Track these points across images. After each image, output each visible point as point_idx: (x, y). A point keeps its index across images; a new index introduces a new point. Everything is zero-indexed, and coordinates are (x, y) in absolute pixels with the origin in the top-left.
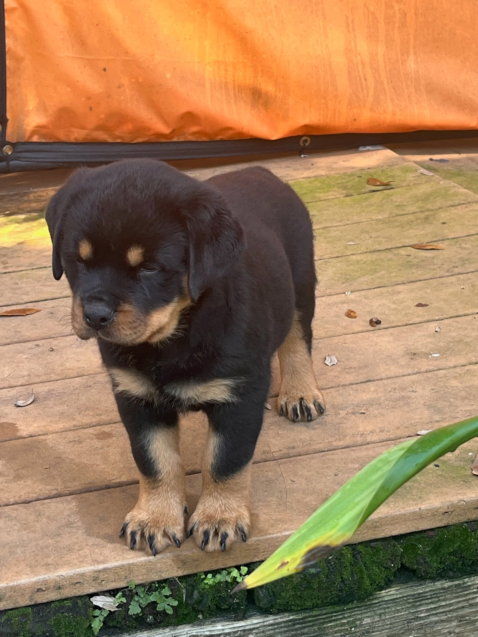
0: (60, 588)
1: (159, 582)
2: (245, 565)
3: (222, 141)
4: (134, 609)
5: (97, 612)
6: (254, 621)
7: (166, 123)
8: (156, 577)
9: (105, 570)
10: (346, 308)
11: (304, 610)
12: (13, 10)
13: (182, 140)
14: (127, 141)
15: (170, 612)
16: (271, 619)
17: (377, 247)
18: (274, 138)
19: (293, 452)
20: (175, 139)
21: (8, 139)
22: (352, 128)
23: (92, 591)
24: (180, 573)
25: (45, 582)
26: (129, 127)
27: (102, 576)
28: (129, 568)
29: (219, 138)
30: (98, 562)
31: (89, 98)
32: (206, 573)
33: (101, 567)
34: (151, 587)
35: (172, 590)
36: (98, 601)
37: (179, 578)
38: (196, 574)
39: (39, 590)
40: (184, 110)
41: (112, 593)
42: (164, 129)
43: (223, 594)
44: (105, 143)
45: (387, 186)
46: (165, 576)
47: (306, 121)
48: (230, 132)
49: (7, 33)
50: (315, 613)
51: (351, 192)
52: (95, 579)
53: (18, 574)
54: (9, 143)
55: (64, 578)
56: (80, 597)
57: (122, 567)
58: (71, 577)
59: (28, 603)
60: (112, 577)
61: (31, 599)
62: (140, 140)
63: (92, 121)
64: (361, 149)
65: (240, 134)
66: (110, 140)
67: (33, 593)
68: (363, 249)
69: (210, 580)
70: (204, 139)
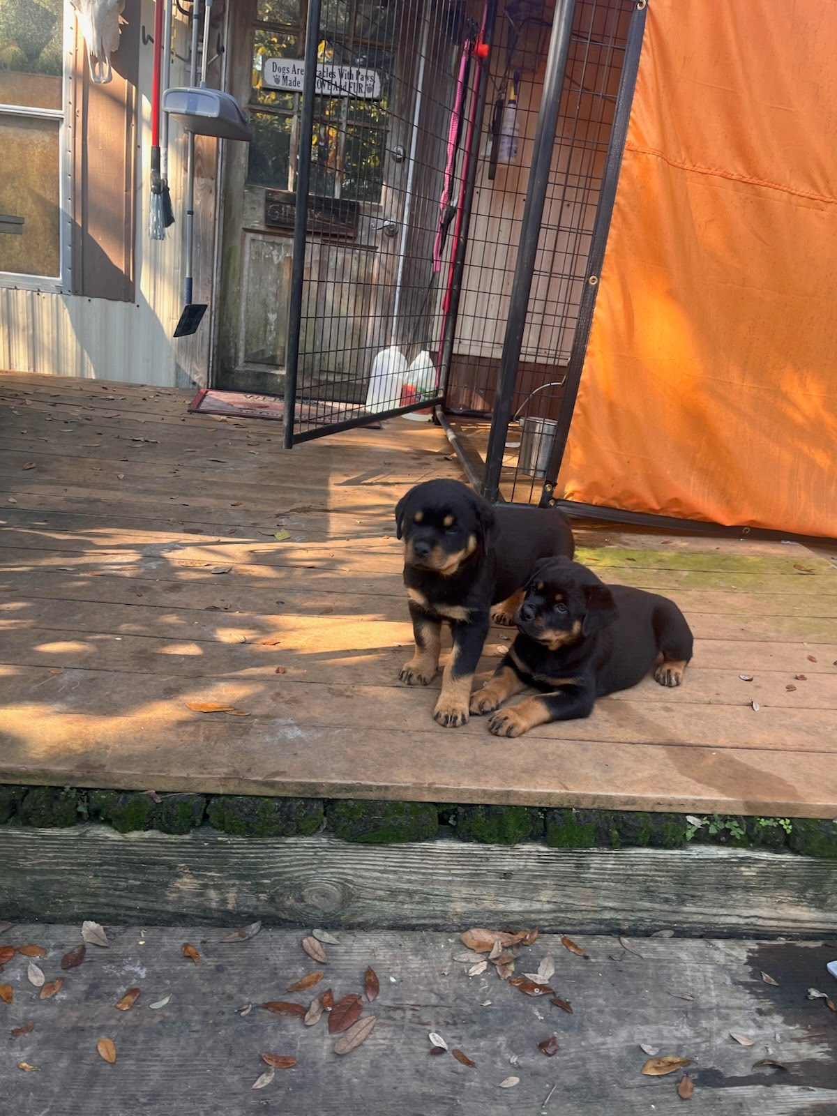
0: (670, 805)
1: (731, 816)
2: (788, 818)
3: (692, 520)
4: (713, 830)
5: (689, 827)
6: (787, 857)
7: (658, 503)
8: (730, 812)
9: (701, 800)
10: (806, 654)
11: (822, 857)
12: (579, 415)
13: (665, 515)
14: (629, 510)
15: (738, 837)
16: (799, 858)
17: (815, 614)
18: (728, 525)
19: (804, 748)
20: (660, 514)
21: (554, 496)
22: (783, 528)
23: (689, 812)
24: (746, 814)
25: (663, 799)
26: (634, 501)
27: (698, 804)
28: (715, 803)
29: (690, 518)
30: (696, 794)
31: (613, 479)
32: (761, 817)
33: (698, 798)
34: (725, 819)
35: (738, 823)
36: (690, 819)
37: (744, 816)
38: (753, 817)
39: (659, 804)
40: (674, 496)
41: (700, 816)
42: (657, 507)
43: (769, 834)
44: (615, 509)
45: (809, 572)
46: (736, 813)
47: (753, 518)
48: (700, 516)
49: (570, 429)
50: (828, 861)
51: (784, 572)
52: (693, 805)
53: (645, 790)
54: (554, 499)
55: (674, 799)
56: (680, 814)
57: (711, 801)
58: (679, 800)
59: (650, 810)
60: (704, 806)
61: (652, 808)
62: (637, 511)
63: (611, 493)
64: (783, 542)
65: (706, 518)
66: (618, 507)
67: (654, 804)
68: (806, 614)
69: (763, 822)
70: (680, 517)
